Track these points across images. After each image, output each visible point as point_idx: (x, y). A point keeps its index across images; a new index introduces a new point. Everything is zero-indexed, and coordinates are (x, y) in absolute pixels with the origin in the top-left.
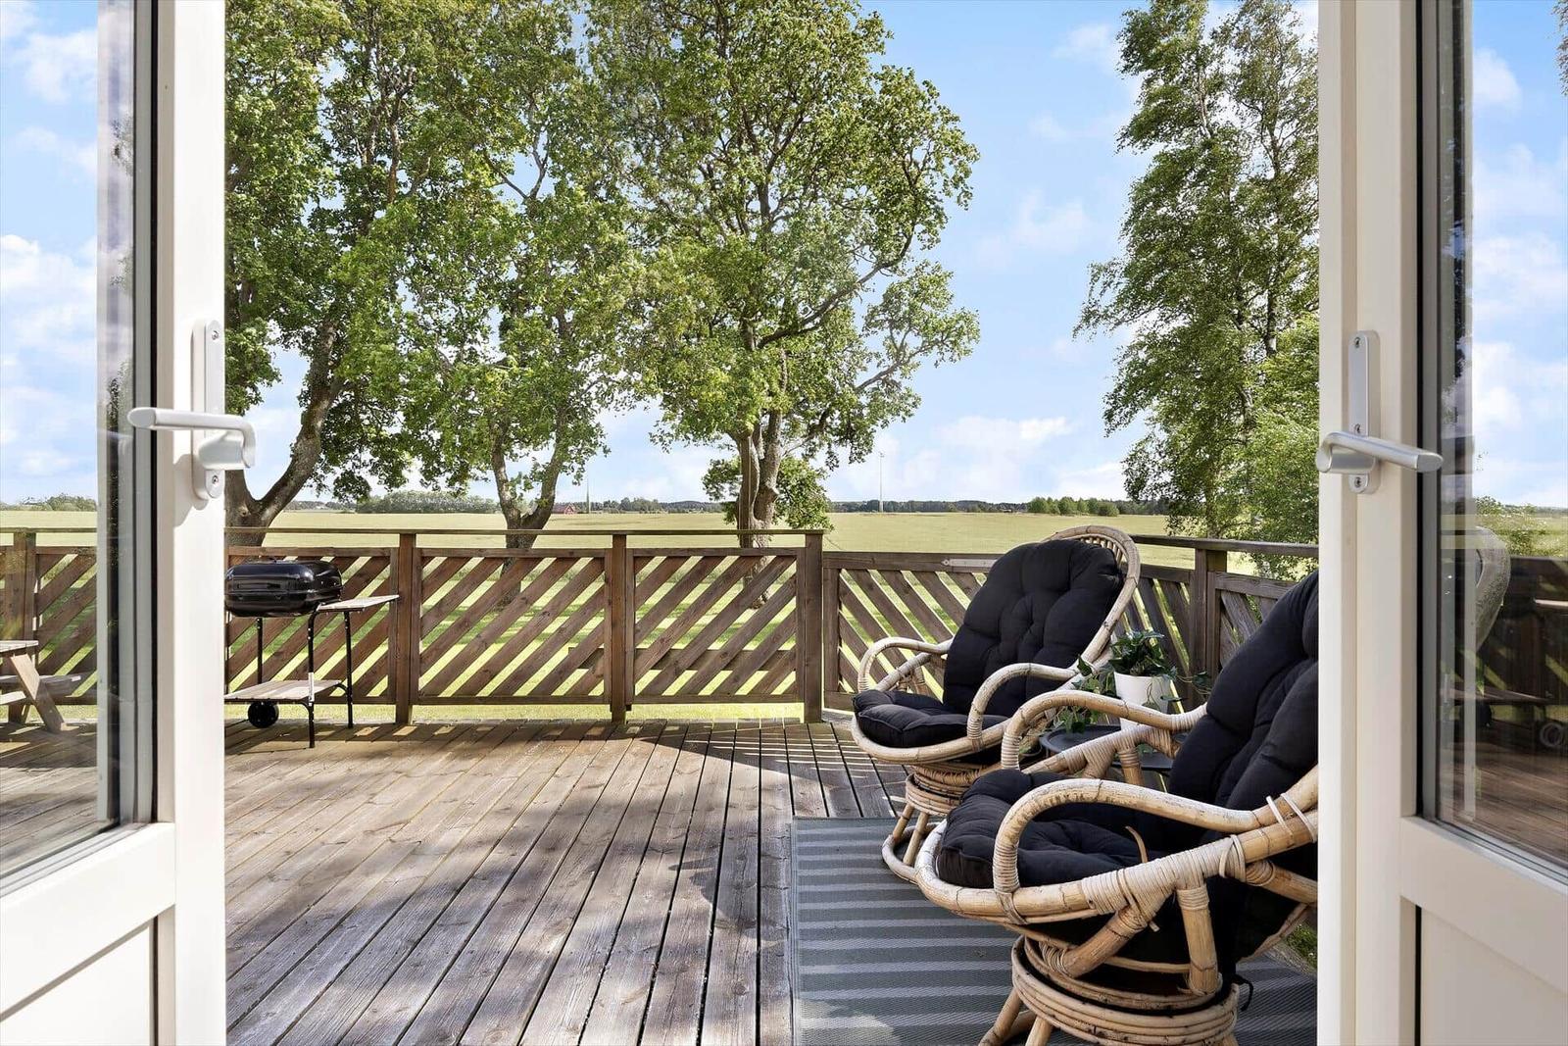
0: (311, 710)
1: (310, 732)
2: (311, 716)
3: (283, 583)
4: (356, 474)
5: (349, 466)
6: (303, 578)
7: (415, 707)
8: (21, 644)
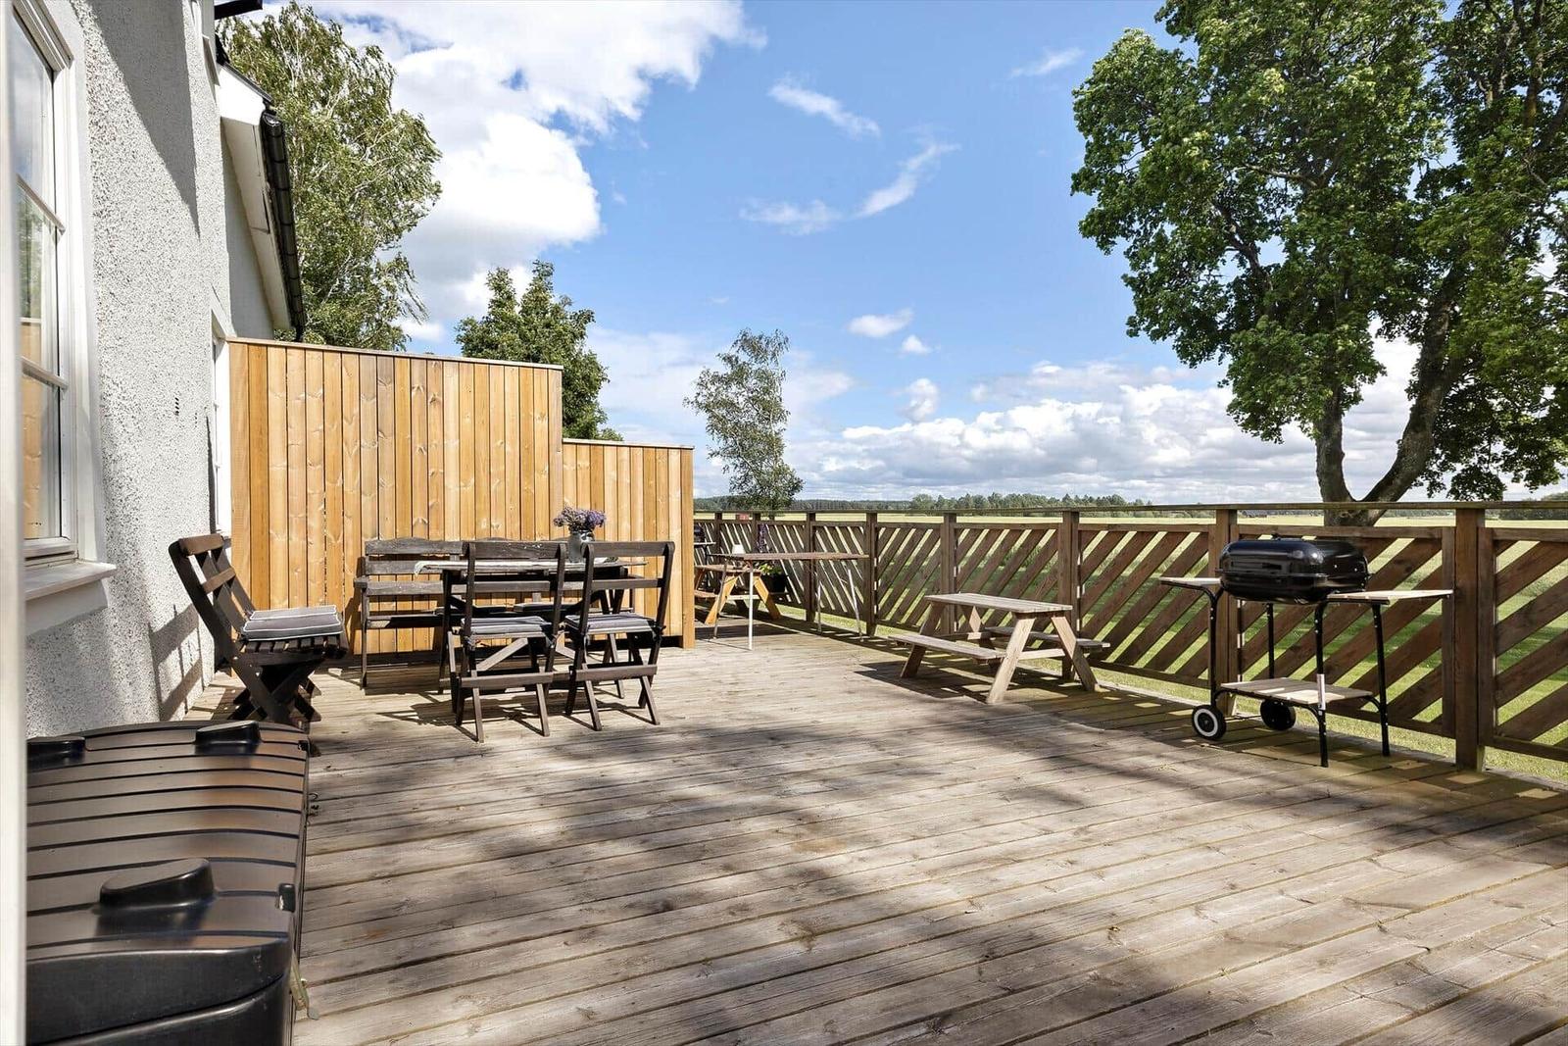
0: (1321, 720)
1: (1325, 748)
2: (1322, 728)
3: (1285, 565)
4: (1484, 470)
5: (1474, 461)
6: (1308, 559)
7: (1488, 750)
8: (1058, 607)
